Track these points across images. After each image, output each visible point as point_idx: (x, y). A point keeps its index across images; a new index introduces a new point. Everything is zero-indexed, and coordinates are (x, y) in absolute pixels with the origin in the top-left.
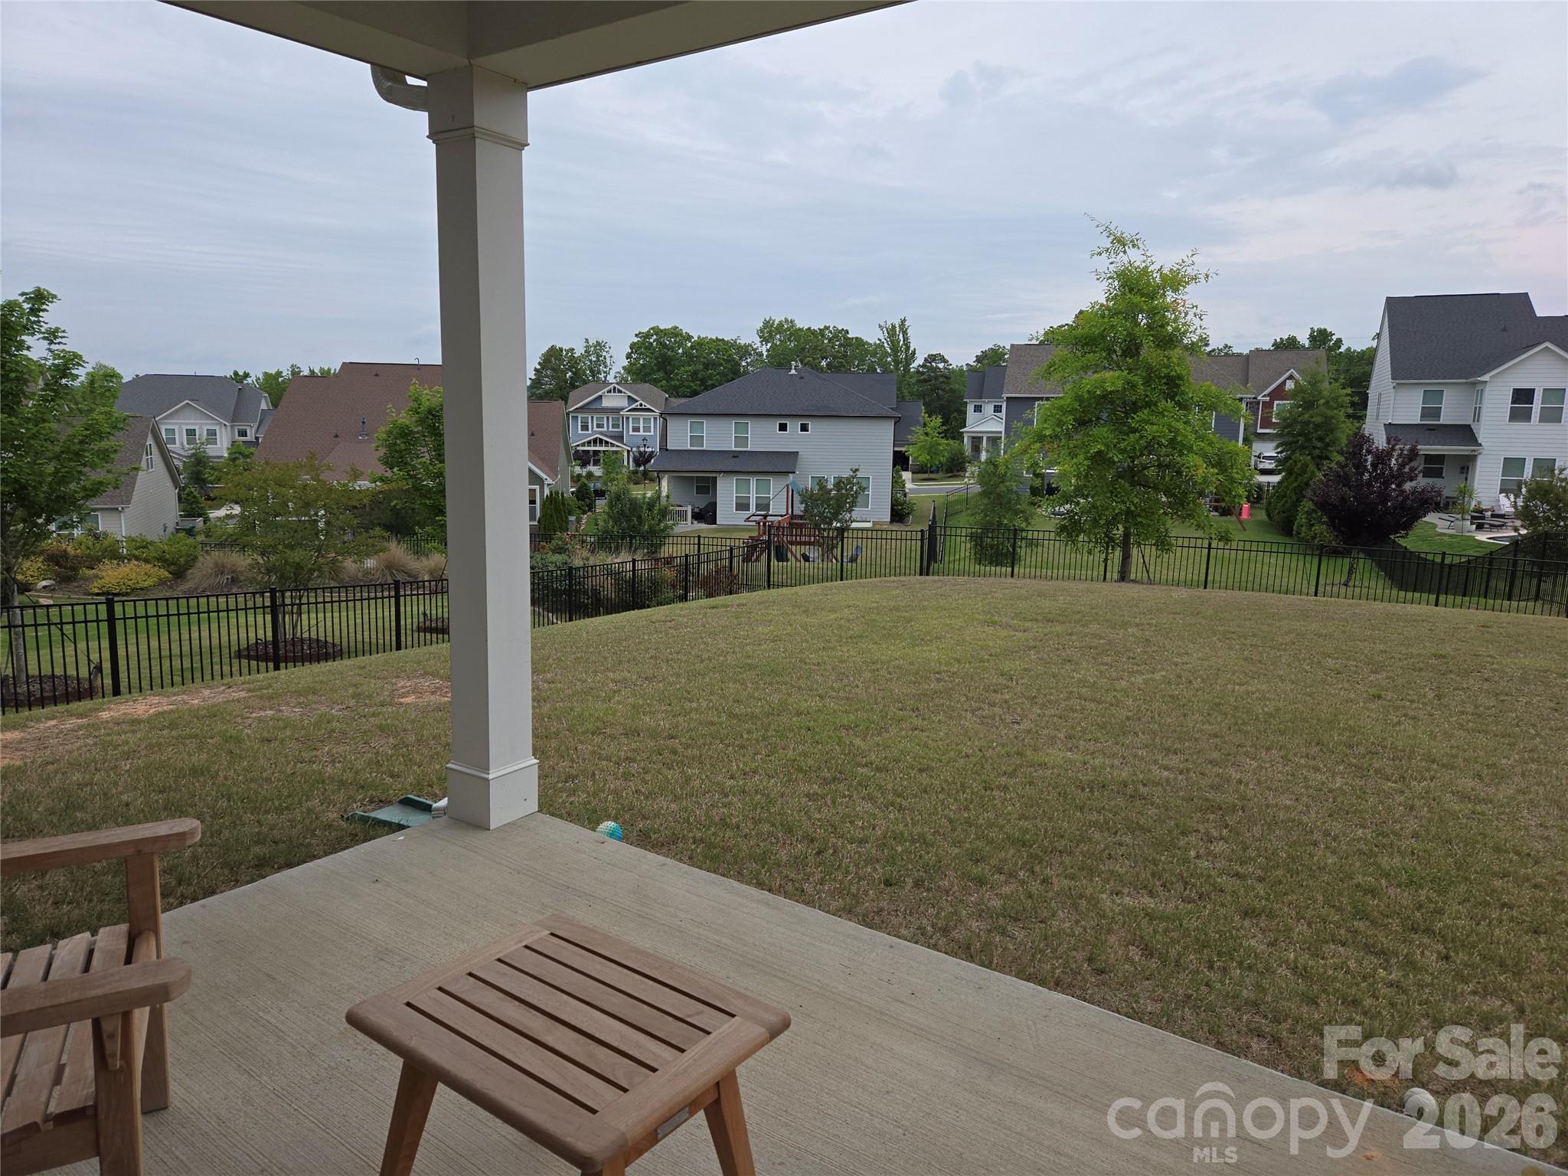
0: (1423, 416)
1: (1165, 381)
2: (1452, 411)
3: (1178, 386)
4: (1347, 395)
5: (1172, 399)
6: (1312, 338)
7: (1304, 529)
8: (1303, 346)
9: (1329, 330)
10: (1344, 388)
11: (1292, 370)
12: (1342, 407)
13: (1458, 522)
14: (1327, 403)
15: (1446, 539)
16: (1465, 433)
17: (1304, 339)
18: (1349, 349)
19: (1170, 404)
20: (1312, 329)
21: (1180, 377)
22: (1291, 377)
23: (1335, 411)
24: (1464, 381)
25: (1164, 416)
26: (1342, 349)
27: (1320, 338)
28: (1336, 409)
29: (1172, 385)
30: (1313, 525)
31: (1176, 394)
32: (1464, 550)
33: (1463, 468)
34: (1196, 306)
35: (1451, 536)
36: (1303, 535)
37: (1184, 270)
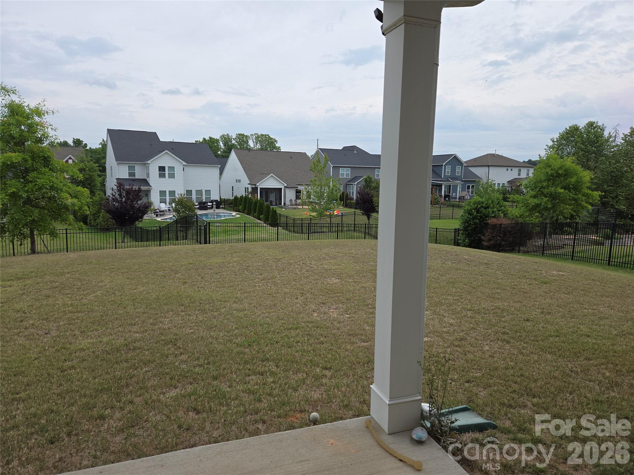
0: (129, 175)
1: (42, 158)
2: (139, 174)
3: (49, 161)
4: (97, 166)
5: (48, 167)
6: (74, 142)
7: (92, 221)
8: (70, 145)
9: (81, 139)
10: (95, 164)
11: (70, 155)
12: (96, 171)
13: (150, 214)
14: (89, 169)
15: (147, 221)
16: (145, 182)
17: (70, 142)
18: (90, 148)
19: (47, 170)
20: (73, 138)
21: (49, 157)
22: (70, 158)
23: (93, 173)
24: (141, 163)
25: (45, 175)
26: (88, 148)
27: (78, 142)
28: (93, 172)
29: (46, 161)
30: (96, 219)
31: (49, 165)
32: (154, 224)
33: (146, 195)
34: (52, 125)
35: (148, 220)
36: (92, 224)
37: (41, 107)
